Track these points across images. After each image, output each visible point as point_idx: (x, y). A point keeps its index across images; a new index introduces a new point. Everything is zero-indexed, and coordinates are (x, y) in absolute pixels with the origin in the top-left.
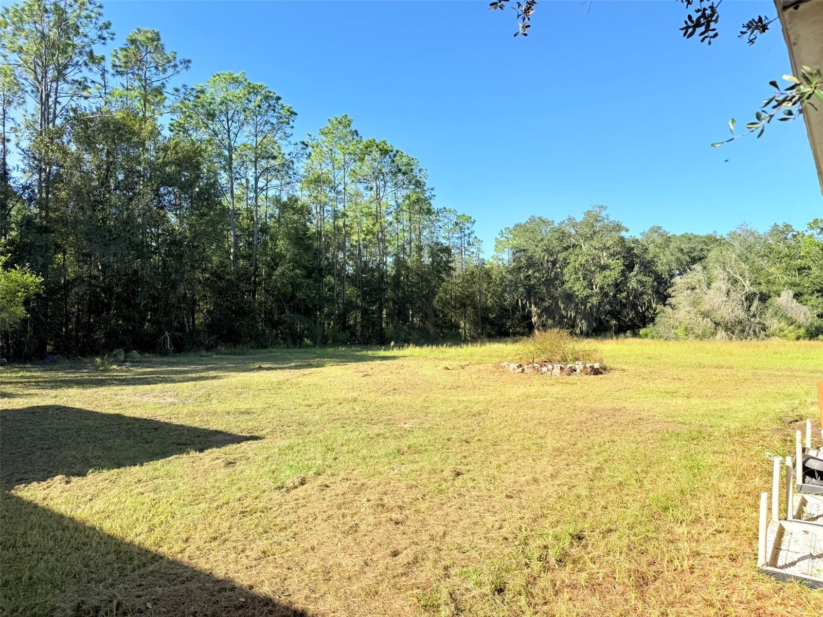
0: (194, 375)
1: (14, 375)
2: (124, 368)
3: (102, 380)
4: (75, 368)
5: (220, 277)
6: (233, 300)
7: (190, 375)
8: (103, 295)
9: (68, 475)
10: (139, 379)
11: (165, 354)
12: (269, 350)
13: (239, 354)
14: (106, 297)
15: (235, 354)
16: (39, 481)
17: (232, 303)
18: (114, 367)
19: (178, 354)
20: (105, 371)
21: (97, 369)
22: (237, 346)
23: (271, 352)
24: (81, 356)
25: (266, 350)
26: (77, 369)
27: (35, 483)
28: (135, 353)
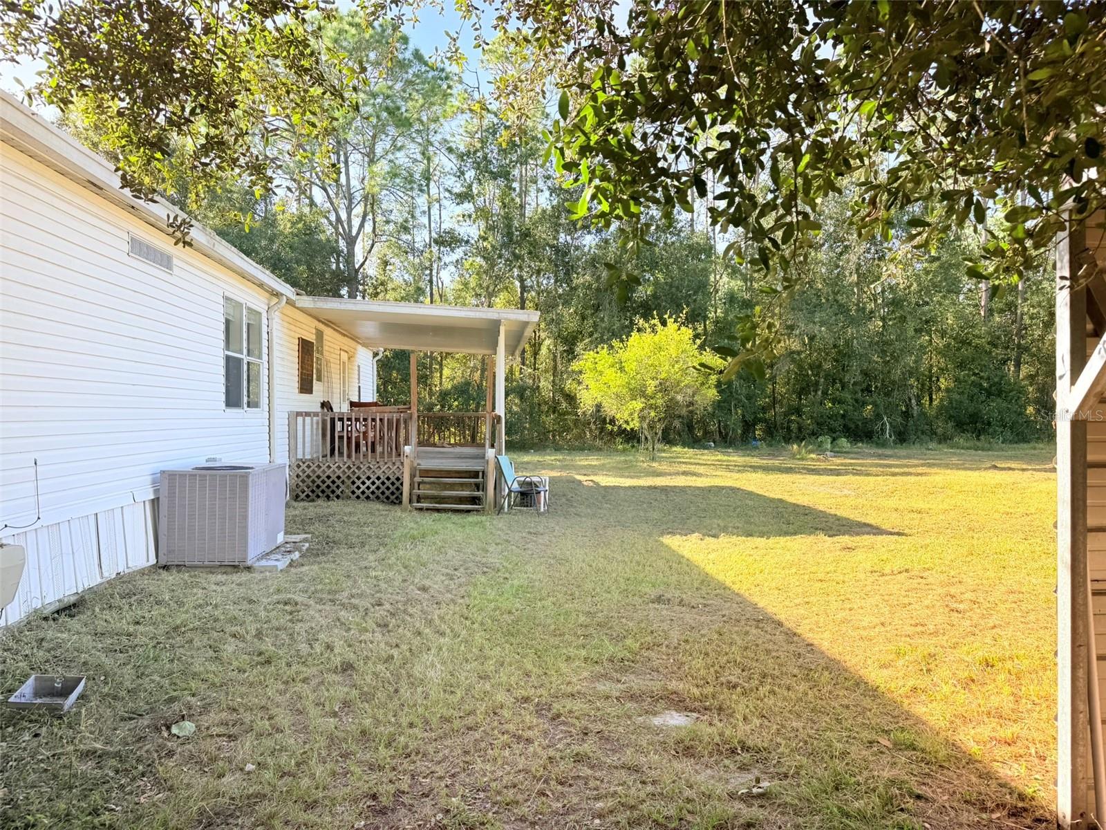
0: (897, 470)
1: (713, 458)
2: (821, 457)
3: (791, 468)
4: (773, 455)
5: (965, 342)
6: (982, 374)
7: (893, 470)
8: (810, 372)
9: (704, 535)
10: (831, 470)
11: (883, 445)
12: (1031, 445)
13: (983, 450)
14: (813, 375)
15: (976, 449)
16: (681, 534)
17: (981, 378)
18: (813, 456)
19: (899, 446)
20: (802, 459)
21: (793, 457)
22: (982, 437)
23: (1035, 449)
24: (785, 442)
25: (1025, 446)
26: (774, 456)
27: (678, 536)
28: (843, 442)
